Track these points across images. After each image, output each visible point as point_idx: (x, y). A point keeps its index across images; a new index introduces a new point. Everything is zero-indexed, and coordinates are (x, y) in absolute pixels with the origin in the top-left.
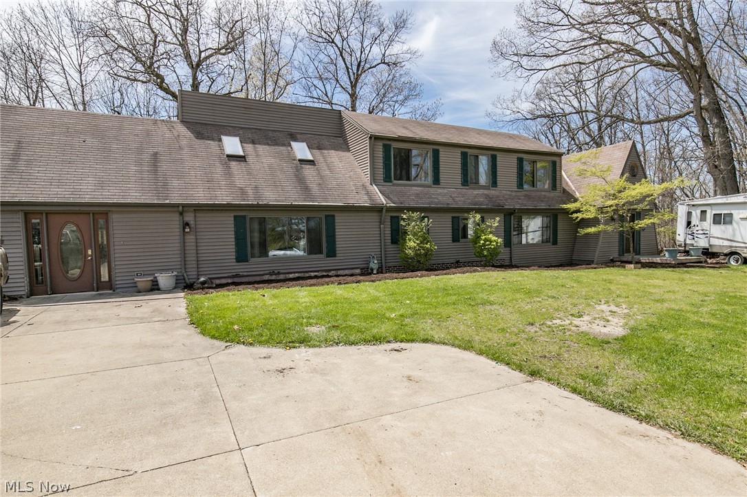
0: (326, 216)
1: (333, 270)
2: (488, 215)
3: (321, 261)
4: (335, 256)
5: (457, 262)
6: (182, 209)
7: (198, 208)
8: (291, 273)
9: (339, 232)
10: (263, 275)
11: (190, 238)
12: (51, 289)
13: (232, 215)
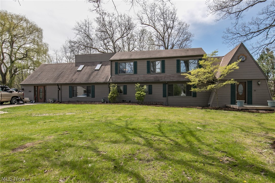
0: (92, 86)
1: (93, 101)
2: (153, 84)
3: (90, 98)
4: (94, 97)
5: (130, 101)
6: (58, 85)
7: (62, 84)
8: (82, 101)
9: (96, 90)
10: (75, 101)
11: (60, 91)
12: (38, 101)
13: (69, 86)
